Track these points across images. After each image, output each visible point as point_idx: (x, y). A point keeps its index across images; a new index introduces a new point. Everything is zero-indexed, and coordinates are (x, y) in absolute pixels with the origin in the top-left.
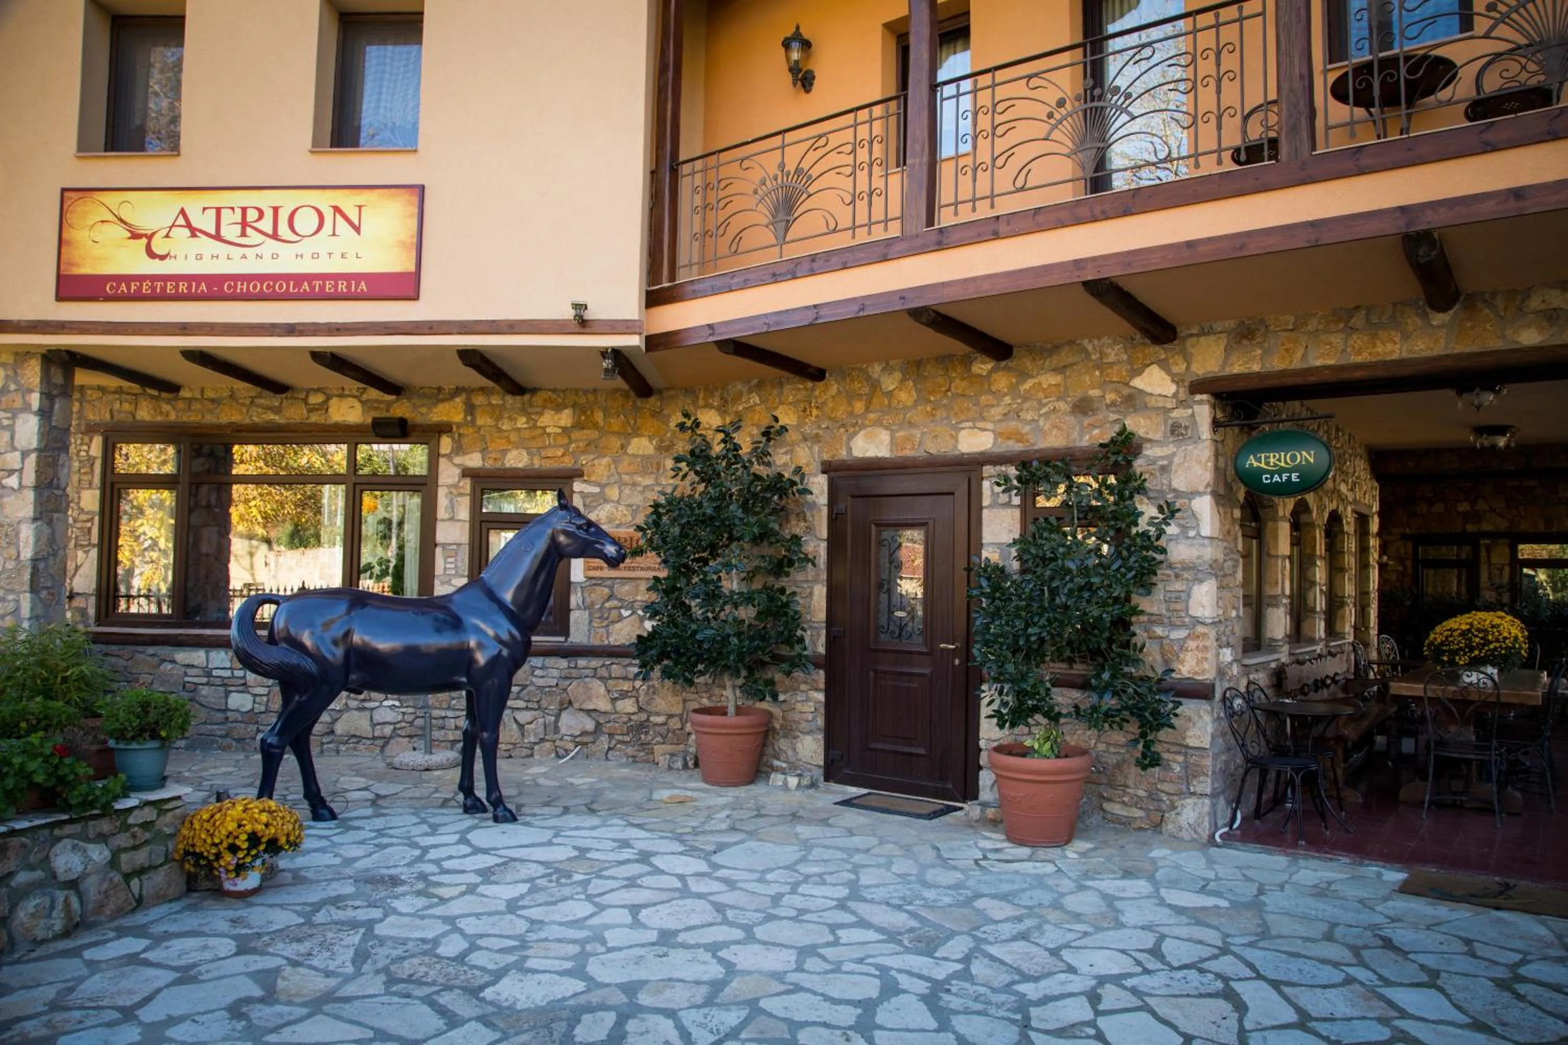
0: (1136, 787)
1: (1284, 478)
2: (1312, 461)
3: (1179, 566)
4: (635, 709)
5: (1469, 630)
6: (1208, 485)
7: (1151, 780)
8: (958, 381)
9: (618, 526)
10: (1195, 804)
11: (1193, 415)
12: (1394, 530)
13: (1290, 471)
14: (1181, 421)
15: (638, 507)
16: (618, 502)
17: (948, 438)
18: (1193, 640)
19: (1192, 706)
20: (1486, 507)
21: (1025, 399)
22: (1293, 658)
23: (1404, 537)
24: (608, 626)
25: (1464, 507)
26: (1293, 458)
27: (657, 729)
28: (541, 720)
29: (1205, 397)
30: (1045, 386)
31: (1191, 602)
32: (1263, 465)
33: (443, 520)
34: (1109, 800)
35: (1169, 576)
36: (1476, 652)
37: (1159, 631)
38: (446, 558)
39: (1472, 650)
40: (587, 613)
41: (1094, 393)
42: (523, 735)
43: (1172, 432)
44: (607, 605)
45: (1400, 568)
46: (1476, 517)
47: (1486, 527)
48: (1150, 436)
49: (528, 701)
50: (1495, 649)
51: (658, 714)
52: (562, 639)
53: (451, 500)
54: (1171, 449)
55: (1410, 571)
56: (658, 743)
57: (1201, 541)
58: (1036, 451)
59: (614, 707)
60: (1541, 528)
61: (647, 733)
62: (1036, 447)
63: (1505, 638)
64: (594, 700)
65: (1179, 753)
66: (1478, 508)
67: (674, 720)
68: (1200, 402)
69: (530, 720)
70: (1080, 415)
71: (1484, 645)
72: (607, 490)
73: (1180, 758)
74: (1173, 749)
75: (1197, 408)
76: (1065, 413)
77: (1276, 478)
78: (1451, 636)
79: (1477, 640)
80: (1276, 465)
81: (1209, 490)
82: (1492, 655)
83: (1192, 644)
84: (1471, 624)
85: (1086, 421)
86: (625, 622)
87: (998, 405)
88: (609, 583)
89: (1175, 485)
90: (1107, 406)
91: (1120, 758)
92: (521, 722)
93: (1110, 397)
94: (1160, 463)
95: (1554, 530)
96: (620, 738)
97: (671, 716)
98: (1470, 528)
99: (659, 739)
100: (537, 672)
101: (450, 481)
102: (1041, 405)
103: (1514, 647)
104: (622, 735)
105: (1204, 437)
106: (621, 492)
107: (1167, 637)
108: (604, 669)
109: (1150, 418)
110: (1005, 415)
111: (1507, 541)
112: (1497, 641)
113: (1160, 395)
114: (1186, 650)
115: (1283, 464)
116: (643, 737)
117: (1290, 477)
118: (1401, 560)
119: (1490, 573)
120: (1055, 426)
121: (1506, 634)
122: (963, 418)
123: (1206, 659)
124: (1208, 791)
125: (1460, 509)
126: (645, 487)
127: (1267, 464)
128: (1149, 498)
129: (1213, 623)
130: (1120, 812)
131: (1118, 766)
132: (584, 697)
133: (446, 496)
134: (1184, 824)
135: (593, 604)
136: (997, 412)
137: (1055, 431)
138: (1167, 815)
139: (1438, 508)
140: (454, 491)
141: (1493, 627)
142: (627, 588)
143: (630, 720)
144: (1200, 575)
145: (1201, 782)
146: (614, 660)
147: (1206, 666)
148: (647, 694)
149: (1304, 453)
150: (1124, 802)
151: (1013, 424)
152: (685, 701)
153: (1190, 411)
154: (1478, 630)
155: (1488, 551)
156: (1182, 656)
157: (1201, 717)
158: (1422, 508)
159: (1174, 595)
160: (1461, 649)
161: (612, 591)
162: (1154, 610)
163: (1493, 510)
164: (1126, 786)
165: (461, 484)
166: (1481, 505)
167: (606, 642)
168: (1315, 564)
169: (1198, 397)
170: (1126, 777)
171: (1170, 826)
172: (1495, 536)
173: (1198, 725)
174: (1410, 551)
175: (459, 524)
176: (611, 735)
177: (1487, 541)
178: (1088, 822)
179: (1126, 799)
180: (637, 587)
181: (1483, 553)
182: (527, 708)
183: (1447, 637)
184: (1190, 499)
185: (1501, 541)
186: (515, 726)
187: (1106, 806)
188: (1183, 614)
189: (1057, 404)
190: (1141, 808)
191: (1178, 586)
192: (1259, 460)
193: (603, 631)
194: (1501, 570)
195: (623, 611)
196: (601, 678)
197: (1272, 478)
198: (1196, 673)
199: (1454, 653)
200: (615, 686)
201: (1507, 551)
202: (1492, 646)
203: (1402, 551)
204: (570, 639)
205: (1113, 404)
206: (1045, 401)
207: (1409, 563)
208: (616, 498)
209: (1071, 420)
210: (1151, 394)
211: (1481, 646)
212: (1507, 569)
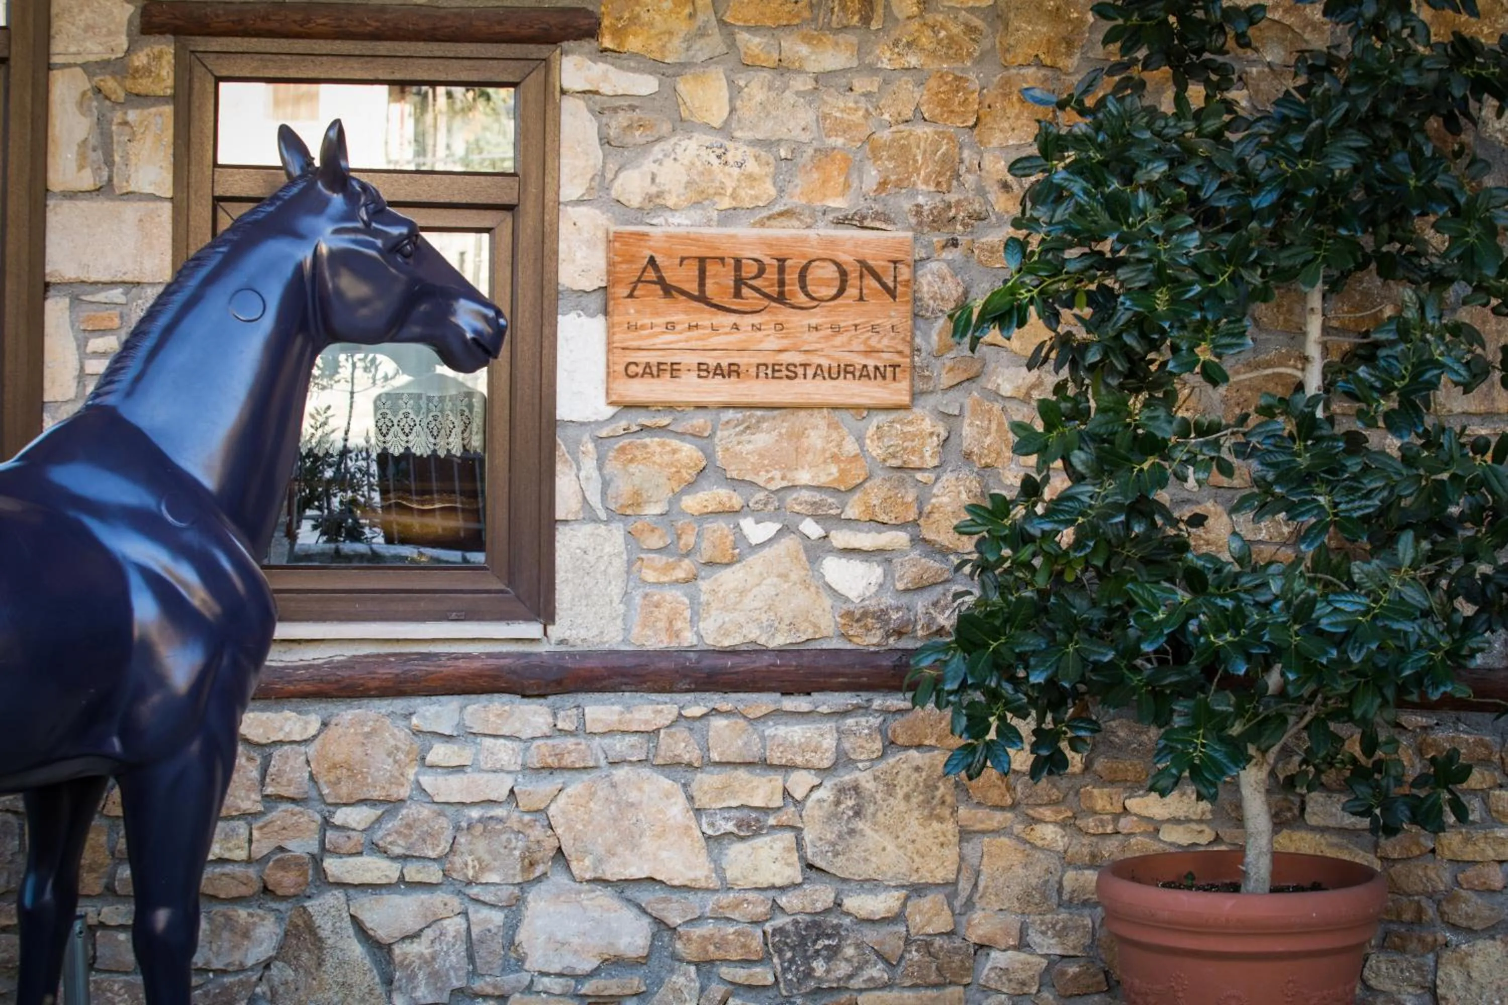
4: (794, 874)
9: (728, 216)
15: (797, 148)
16: (725, 130)
24: (689, 581)
27: (871, 936)
28: (454, 926)
33: (71, 195)
38: (83, 336)
40: (617, 532)
42: (388, 981)
44: (691, 503)
49: (405, 858)
51: (871, 885)
52: (533, 630)
53: (102, 124)
56: (875, 986)
59: (719, 870)
61: (833, 953)
64: (648, 844)
67: (927, 903)
69: (412, 926)
72: (684, 87)
86: (755, 561)
88: (699, 421)
92: (382, 934)
96: (741, 975)
97: (917, 890)
99: (877, 971)
100: (439, 753)
101: (95, 50)
104: (746, 962)
106: (735, 91)
108: (681, 732)
116: (819, 966)
126: (822, 79)
132: (611, 835)
133: (82, 103)
135: (637, 500)
140: (110, 84)
142: (762, 439)
143: (776, 908)
146: (717, 700)
148: (832, 817)
152: (965, 834)
161: (709, 455)
165: (140, 59)
167: (688, 639)
175: (131, 211)
176: (706, 966)
180: (797, 436)
182: (404, 885)
186: (357, 950)
193: (677, 596)
195: (747, 524)
196: (672, 767)
200: (720, 792)
204: (555, 632)
208: (718, 114)
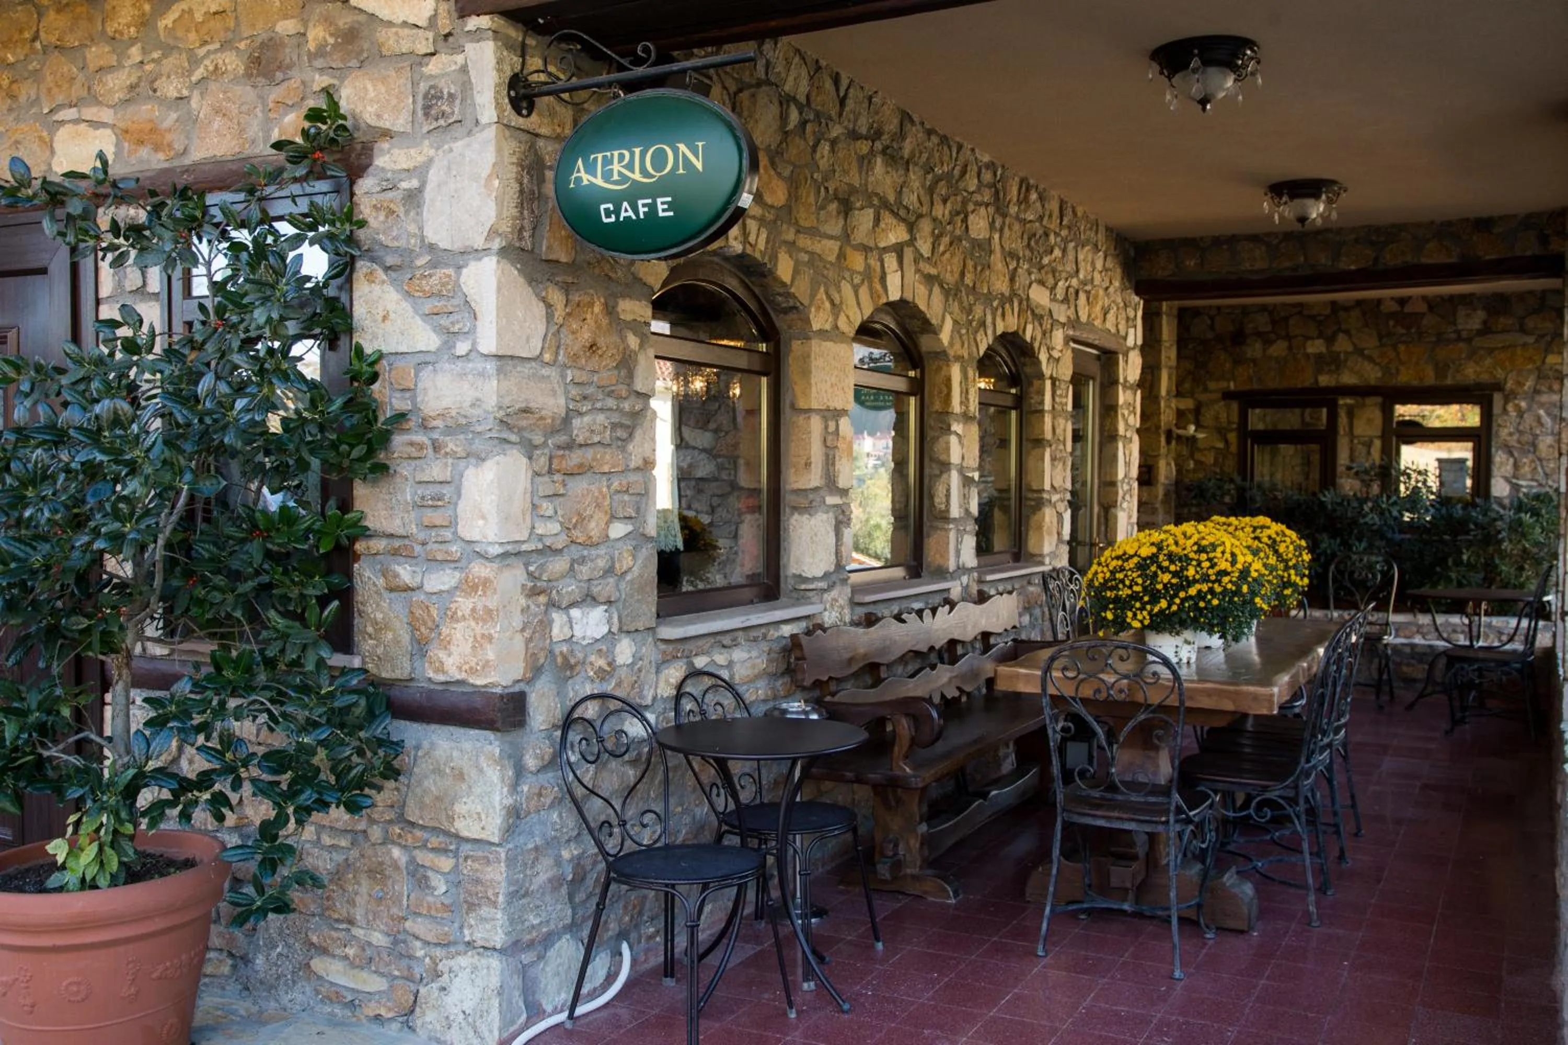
0: (369, 926)
1: (642, 210)
2: (699, 166)
3: (439, 423)
5: (1153, 558)
6: (493, 232)
7: (395, 911)
8: (52, 14)
10: (475, 968)
11: (464, 69)
12: (1212, 385)
13: (653, 191)
14: (442, 84)
17: (35, 147)
18: (468, 594)
19: (467, 746)
20: (1350, 349)
21: (168, 49)
22: (861, 611)
23: (1228, 396)
25: (1316, 347)
26: (659, 160)
29: (484, 21)
30: (199, 17)
31: (461, 505)
32: (599, 182)
34: (324, 951)
35: (421, 447)
36: (1163, 604)
37: (405, 573)
39: (1154, 600)
41: (287, 27)
43: (427, 109)
45: (1221, 445)
46: (1332, 362)
47: (1348, 379)
48: (387, 125)
50: (1200, 595)
54: (427, 149)
55: (1234, 448)
57: (479, 365)
58: (187, 170)
60: (1430, 379)
62: (187, 161)
63: (1225, 573)
65: (445, 851)
66: (1337, 347)
68: (477, 35)
70: (261, 81)
71: (1180, 587)
73: (446, 863)
74: (434, 841)
75: (471, 48)
76: (235, 80)
77: (626, 212)
78: (1122, 569)
79: (1166, 578)
80: (624, 179)
81: (497, 244)
82: (1196, 607)
83: (464, 604)
84: (1159, 546)
85: (275, 94)
87: (120, 66)
89: (431, 236)
90: (312, 56)
91: (339, 858)
93: (317, 34)
94: (404, 185)
95: (1449, 381)
98: (1324, 380)
102: (194, 61)
103: (1238, 592)
105: (484, 120)
107: (420, 587)
109: (384, 80)
110: (132, 87)
111: (1379, 400)
112: (1205, 578)
113: (405, 24)
114: (454, 618)
115: (637, 176)
117: (653, 207)
118: (1221, 432)
119: (1352, 450)
120: (217, 111)
121: (1224, 565)
122: (60, 99)
123: (490, 638)
124: (499, 939)
125: (1310, 350)
127: (607, 176)
128: (387, 269)
129: (505, 555)
130: (342, 981)
131: (338, 875)
134: (454, 1011)
136: (117, 83)
137: (218, 123)
138: (423, 991)
139: (1279, 349)
141: (1201, 550)
144: (479, 445)
145: (483, 920)
147: (491, 655)
149: (682, 147)
150: (346, 957)
151: (146, 110)
153: (460, 59)
154: (1171, 557)
155: (1351, 415)
156: (445, 631)
157: (481, 771)
158: (1254, 349)
159: (430, 491)
160: (1135, 597)
162: (395, 526)
163: (1359, 352)
164: (351, 922)
166: (1343, 344)
168: (947, 430)
169: (473, 22)
170: (352, 903)
171: (430, 1016)
172: (1362, 392)
173: (477, 790)
174: (1235, 418)
177: (1349, 401)
178: (285, 999)
179: (350, 951)
181: (1343, 420)
183: (1113, 573)
184: (459, 268)
185: (1370, 401)
187: (318, 964)
188: (448, 534)
189: (220, 58)
190: (382, 975)
191: (436, 470)
192: (590, 169)
194: (1369, 445)
197: (617, 212)
198: (472, 671)
199: (1122, 604)
201: (1376, 415)
202: (1193, 591)
203: (1223, 416)
205: (321, 52)
206: (201, 52)
207: (1232, 437)
209: (246, 92)
210: (390, 24)
211: (1171, 591)
212: (1378, 443)
